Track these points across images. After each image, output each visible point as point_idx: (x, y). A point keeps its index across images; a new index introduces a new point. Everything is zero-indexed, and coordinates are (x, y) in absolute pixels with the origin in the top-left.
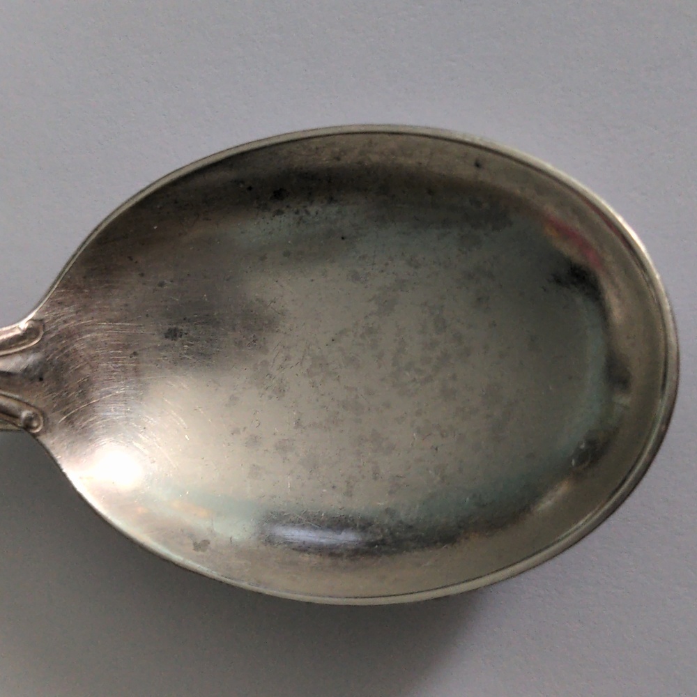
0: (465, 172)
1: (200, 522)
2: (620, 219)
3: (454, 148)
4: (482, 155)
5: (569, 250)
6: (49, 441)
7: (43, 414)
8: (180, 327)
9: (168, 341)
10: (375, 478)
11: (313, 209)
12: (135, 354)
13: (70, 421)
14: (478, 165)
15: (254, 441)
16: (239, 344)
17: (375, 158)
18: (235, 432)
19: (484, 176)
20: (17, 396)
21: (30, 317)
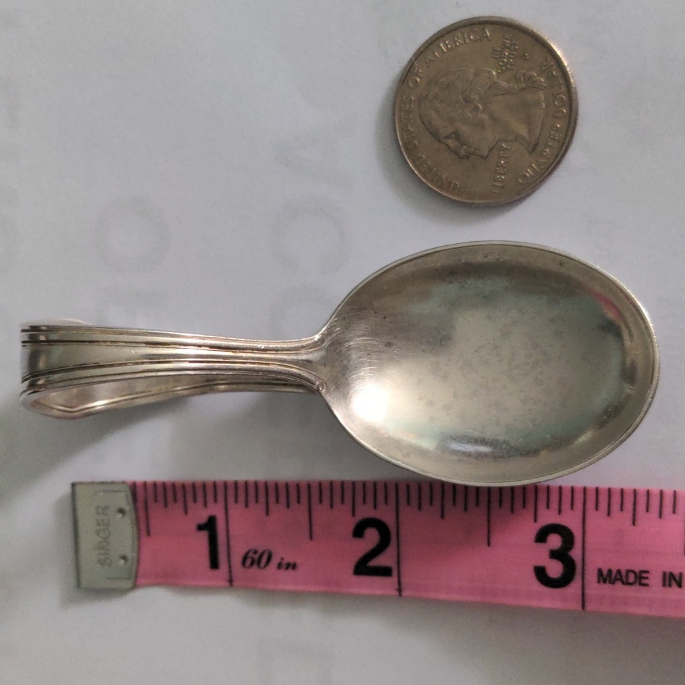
0: (554, 267)
1: (411, 439)
2: (639, 304)
3: (549, 255)
4: (563, 260)
5: (611, 315)
6: (328, 398)
7: (326, 384)
8: (392, 341)
9: (386, 348)
10: (497, 425)
11: (469, 282)
12: (369, 354)
13: (337, 387)
14: (561, 264)
15: (431, 404)
16: (424, 351)
17: (507, 258)
18: (421, 398)
19: (563, 270)
20: (314, 373)
21: (321, 332)
